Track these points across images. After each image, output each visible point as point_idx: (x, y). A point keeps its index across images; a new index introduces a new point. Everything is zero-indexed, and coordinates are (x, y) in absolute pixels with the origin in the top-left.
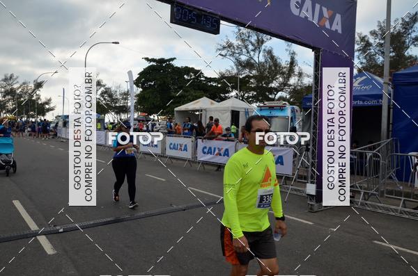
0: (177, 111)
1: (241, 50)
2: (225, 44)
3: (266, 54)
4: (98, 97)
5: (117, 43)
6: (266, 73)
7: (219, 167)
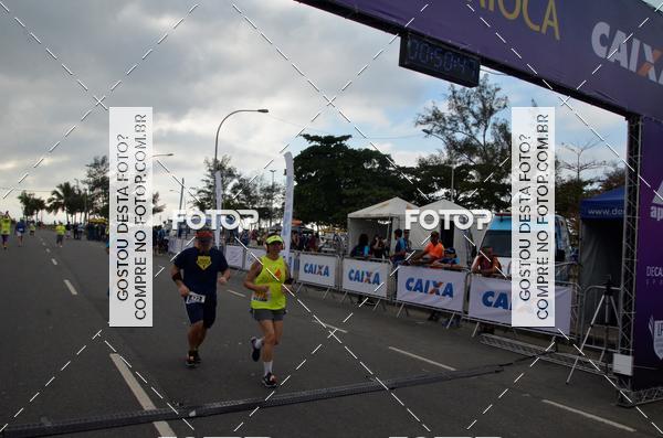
0: (352, 219)
1: (456, 125)
2: (430, 115)
3: (497, 131)
4: (228, 193)
5: (265, 111)
6: (497, 161)
7: (433, 315)
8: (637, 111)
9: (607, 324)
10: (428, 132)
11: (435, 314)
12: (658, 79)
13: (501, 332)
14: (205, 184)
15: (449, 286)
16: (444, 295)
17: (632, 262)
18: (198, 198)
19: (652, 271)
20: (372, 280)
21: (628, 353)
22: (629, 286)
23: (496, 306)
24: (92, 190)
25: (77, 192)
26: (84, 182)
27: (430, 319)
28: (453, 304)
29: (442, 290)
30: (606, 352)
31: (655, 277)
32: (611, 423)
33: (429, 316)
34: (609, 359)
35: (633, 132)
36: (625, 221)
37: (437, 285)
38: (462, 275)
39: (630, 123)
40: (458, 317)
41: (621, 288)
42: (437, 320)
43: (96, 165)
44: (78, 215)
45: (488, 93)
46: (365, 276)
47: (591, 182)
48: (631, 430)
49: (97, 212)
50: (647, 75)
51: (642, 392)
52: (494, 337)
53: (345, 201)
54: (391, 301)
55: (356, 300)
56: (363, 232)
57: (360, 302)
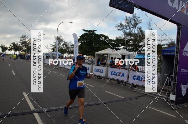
0: (96, 54)
1: (127, 28)
2: (119, 24)
3: (138, 30)
4: (61, 46)
5: (72, 22)
6: (138, 38)
7: (118, 82)
8: (180, 23)
9: (168, 86)
10: (119, 30)
11: (119, 82)
12: (187, 14)
13: (138, 87)
14: (54, 43)
15: (123, 74)
16: (122, 76)
17: (177, 68)
18: (52, 47)
19: (182, 71)
20: (101, 72)
21: (174, 94)
22: (175, 75)
23: (136, 80)
24: (22, 44)
25: (17, 45)
26: (19, 42)
27: (118, 83)
28: (124, 79)
29: (121, 75)
30: (168, 93)
31: (183, 72)
32: (169, 114)
33: (117, 82)
34: (169, 95)
35: (179, 29)
36: (175, 56)
37: (120, 73)
38: (127, 71)
39: (178, 27)
40: (126, 83)
41: (173, 75)
42: (119, 83)
43: (23, 37)
44: (18, 52)
45: (136, 18)
46: (99, 71)
47: (165, 45)
48: (174, 116)
49: (23, 51)
50: (184, 12)
51: (178, 105)
52: (136, 88)
53: (94, 49)
54: (106, 78)
55: (96, 77)
56: (99, 58)
57: (98, 78)
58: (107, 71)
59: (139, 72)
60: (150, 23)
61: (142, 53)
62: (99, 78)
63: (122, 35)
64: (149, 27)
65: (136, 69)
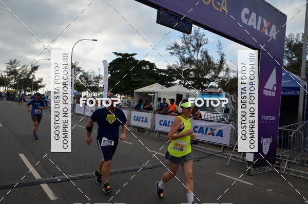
0: (136, 92)
1: (185, 51)
2: (173, 45)
3: (203, 54)
4: (77, 79)
6: (202, 68)
8: (259, 48)
10: (172, 53)
12: (269, 34)
13: (201, 144)
20: (144, 121)
21: (252, 153)
23: (199, 132)
45: (199, 36)
46: (141, 119)
48: (252, 185)
50: (265, 33)
51: (257, 169)
52: (197, 146)
53: (133, 84)
54: (152, 130)
55: (136, 130)
56: (140, 98)
57: (139, 131)
58: (153, 120)
59: (202, 120)
60: (220, 44)
61: (208, 91)
62: (141, 130)
63: (177, 62)
64: (218, 50)
65: (199, 115)
